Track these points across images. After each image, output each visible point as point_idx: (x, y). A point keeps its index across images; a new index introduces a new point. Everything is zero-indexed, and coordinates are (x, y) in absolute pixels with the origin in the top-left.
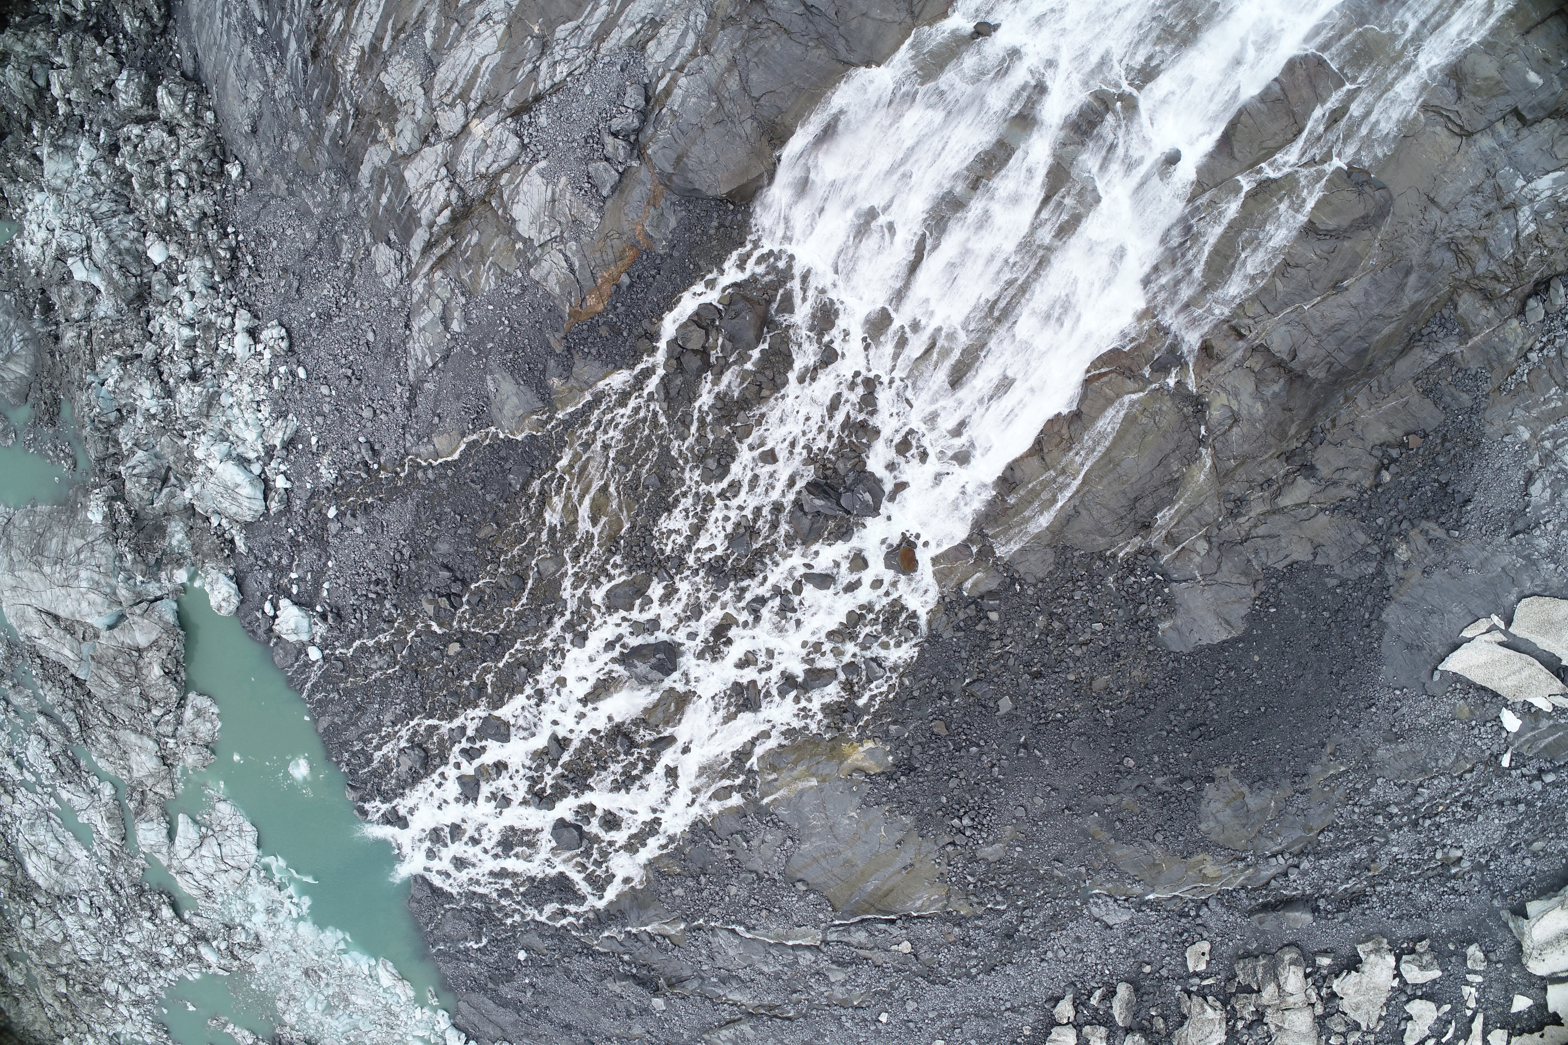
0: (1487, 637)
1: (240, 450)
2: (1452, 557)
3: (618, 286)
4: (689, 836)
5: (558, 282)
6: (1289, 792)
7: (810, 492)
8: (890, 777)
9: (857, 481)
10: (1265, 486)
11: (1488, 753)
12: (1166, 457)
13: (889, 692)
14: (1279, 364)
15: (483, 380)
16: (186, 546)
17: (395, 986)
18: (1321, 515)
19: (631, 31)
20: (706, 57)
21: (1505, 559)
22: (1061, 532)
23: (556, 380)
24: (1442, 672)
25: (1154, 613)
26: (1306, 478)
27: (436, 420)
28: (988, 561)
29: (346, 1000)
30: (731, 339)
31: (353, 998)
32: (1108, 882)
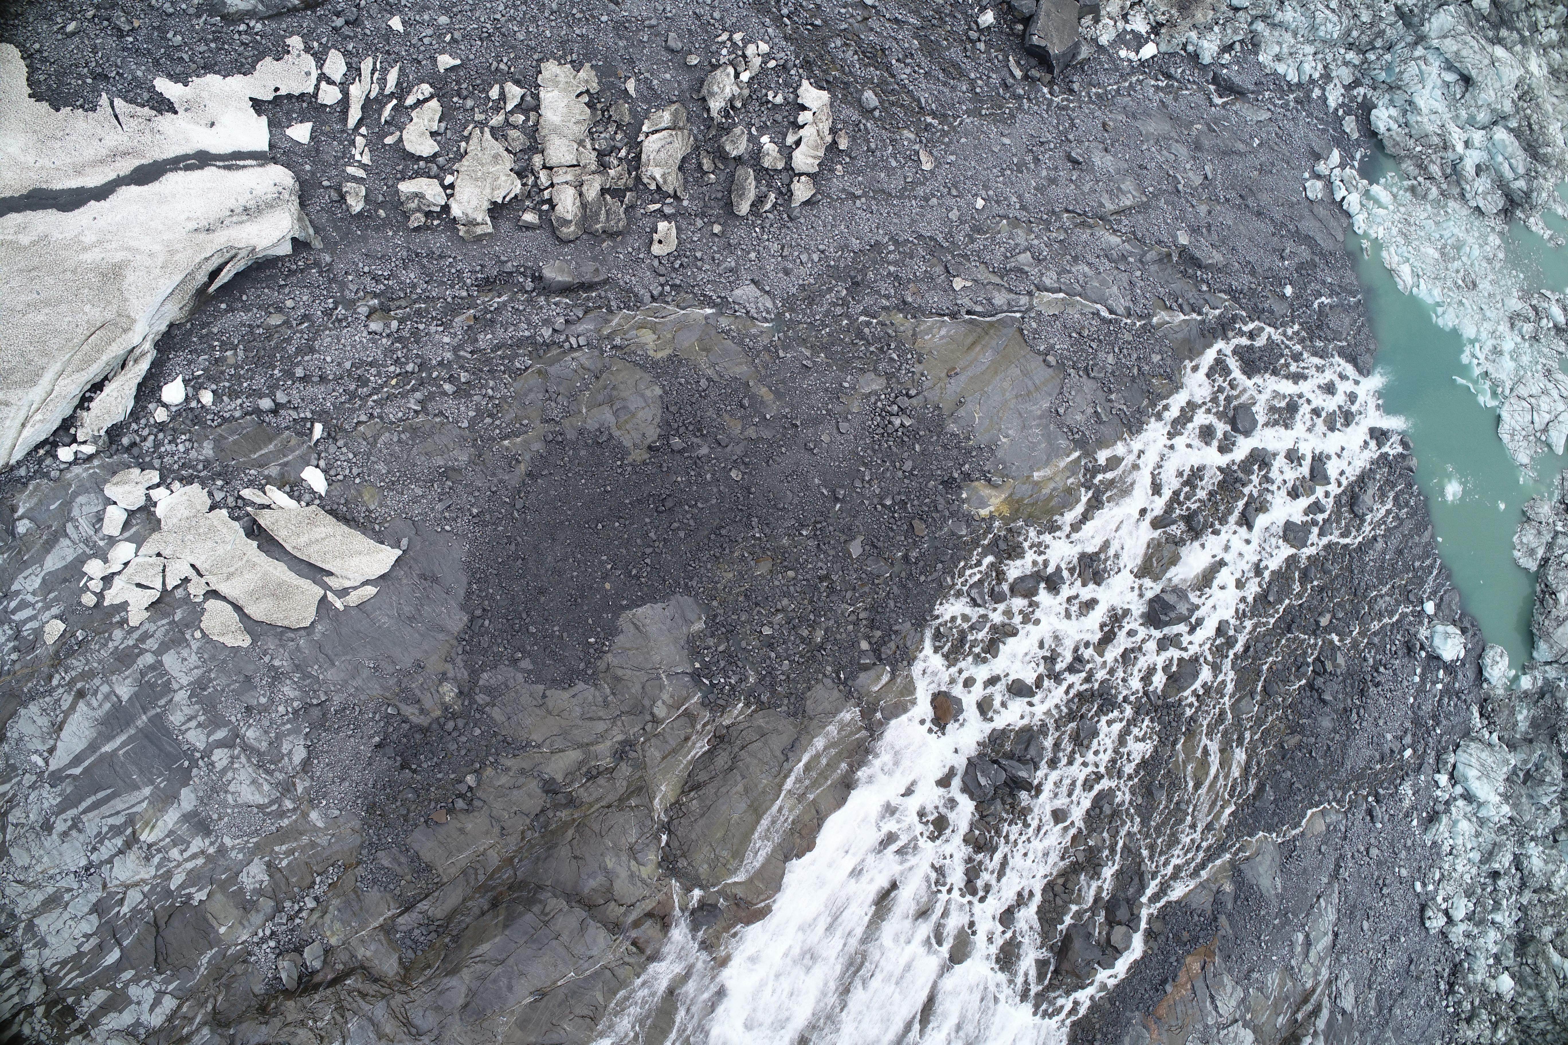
0: (347, 584)
1: (1469, 809)
2: (392, 682)
3: (1174, 981)
4: (1144, 419)
5: (1223, 985)
6: (566, 422)
7: (1030, 784)
8: (967, 476)
9: (988, 793)
10: (594, 772)
11: (340, 443)
12: (703, 815)
13: (964, 568)
14: (590, 908)
15: (1284, 888)
17: (1398, 264)
18: (540, 741)
21: (331, 675)
22: (800, 733)
23: (1228, 890)
24: (396, 545)
25: (711, 642)
26: (553, 779)
27: (1323, 848)
28: (867, 703)
29: (1443, 254)
30: (1090, 935)
31: (1437, 255)
32: (754, 336)
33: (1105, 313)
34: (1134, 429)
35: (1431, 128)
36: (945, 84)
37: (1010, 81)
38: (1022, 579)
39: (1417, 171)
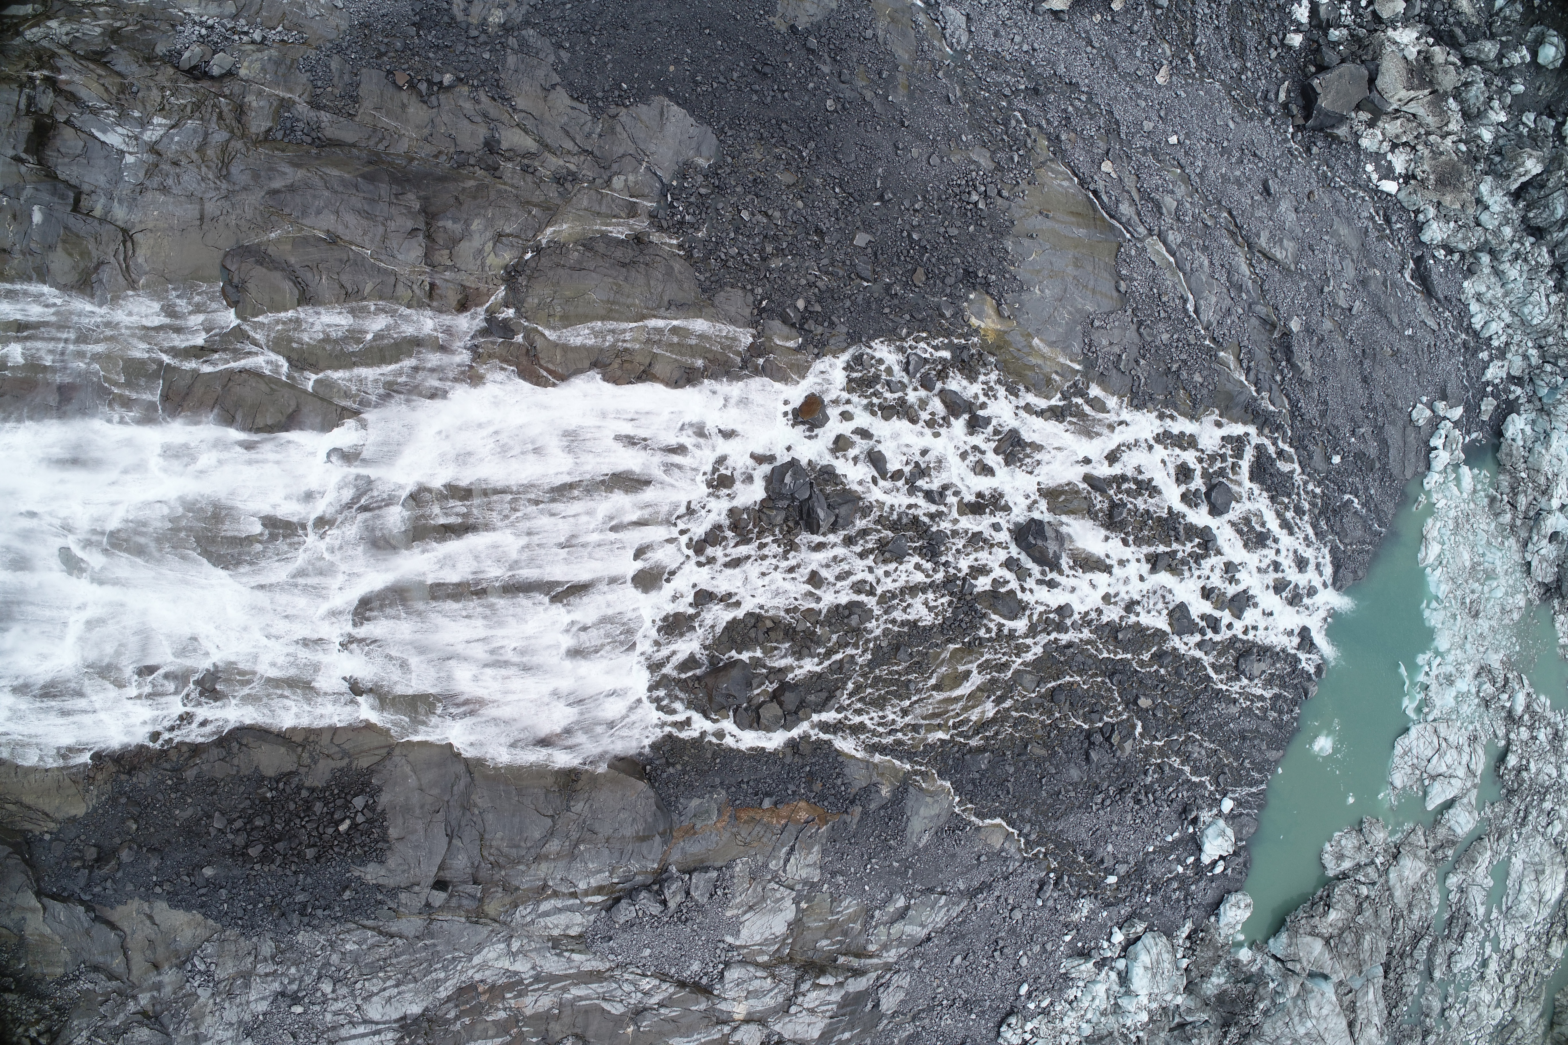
1: (1116, 988)
3: (776, 804)
4: (1149, 405)
5: (810, 853)
7: (819, 526)
8: (987, 285)
9: (782, 497)
10: (531, 170)
12: (572, 268)
13: (923, 339)
14: (429, 237)
15: (926, 848)
16: (1218, 969)
17: (1434, 539)
18: (519, 107)
19: (576, 957)
20: (551, 883)
22: (695, 304)
23: (883, 792)
25: (700, 179)
26: (499, 142)
27: (983, 858)
28: (762, 344)
29: (1473, 568)
30: (749, 685)
31: (1468, 564)
32: (933, 47)
33: (1190, 307)
34: (1135, 402)
35: (1546, 468)
36: (1224, 48)
37: (1272, 95)
38: (955, 393)
39: (1508, 490)
